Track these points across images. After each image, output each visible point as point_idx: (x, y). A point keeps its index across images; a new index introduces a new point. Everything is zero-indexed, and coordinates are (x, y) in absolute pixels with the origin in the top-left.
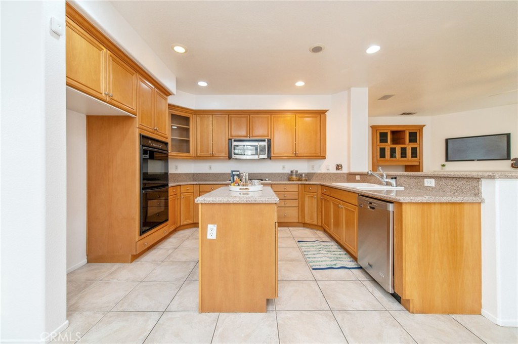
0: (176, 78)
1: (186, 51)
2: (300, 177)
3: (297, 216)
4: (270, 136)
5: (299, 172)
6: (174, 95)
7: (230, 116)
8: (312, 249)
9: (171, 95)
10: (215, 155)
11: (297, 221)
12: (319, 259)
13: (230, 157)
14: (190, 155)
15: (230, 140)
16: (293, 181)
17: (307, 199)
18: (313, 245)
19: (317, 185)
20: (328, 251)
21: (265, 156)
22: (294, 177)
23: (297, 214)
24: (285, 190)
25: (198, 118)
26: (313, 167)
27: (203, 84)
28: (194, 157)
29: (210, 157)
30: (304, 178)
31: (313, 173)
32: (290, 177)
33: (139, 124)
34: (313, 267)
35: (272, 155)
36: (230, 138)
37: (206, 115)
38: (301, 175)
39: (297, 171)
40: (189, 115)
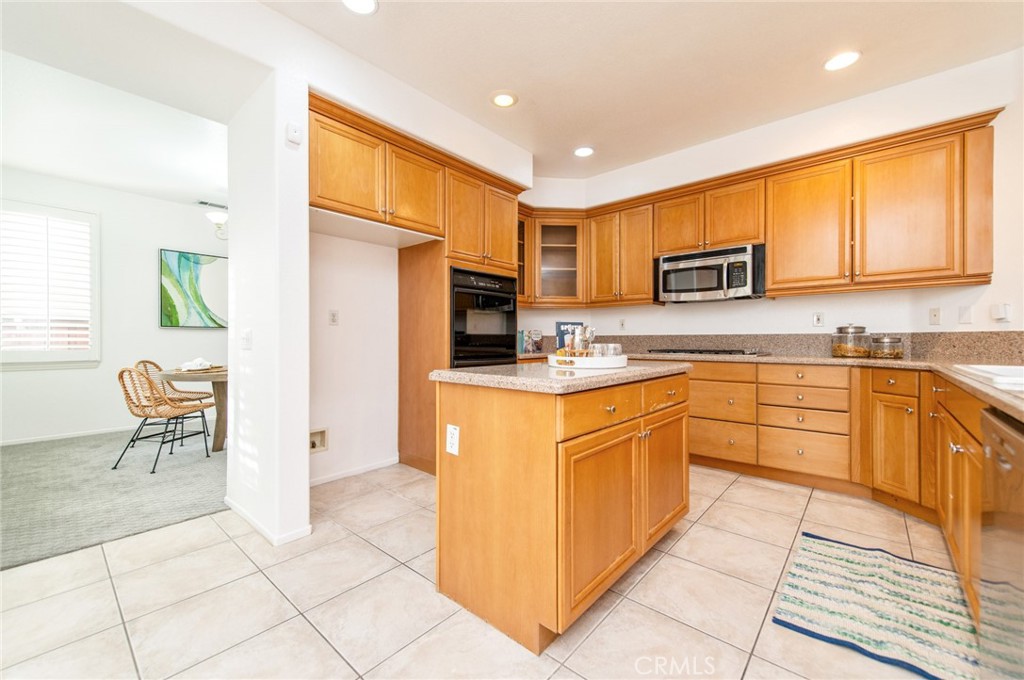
0: (534, 157)
1: (516, 101)
2: (870, 346)
3: (846, 462)
4: (762, 236)
5: (868, 332)
6: (529, 189)
7: (656, 205)
8: (838, 570)
9: (524, 190)
10: (625, 297)
11: (847, 477)
12: (826, 603)
13: (656, 299)
14: (578, 300)
15: (656, 261)
16: (844, 357)
17: (880, 415)
18: (852, 557)
19: (920, 371)
20: (896, 594)
21: (747, 290)
22: (850, 345)
23: (847, 456)
24: (801, 382)
25: (593, 225)
26: (935, 314)
27: (584, 152)
28: (587, 303)
29: (616, 301)
30: (886, 351)
31: (933, 335)
32: (836, 345)
33: (449, 251)
34: (779, 617)
35: (769, 285)
36: (657, 254)
37: (608, 216)
38: (877, 340)
39: (861, 330)
40: (575, 221)
